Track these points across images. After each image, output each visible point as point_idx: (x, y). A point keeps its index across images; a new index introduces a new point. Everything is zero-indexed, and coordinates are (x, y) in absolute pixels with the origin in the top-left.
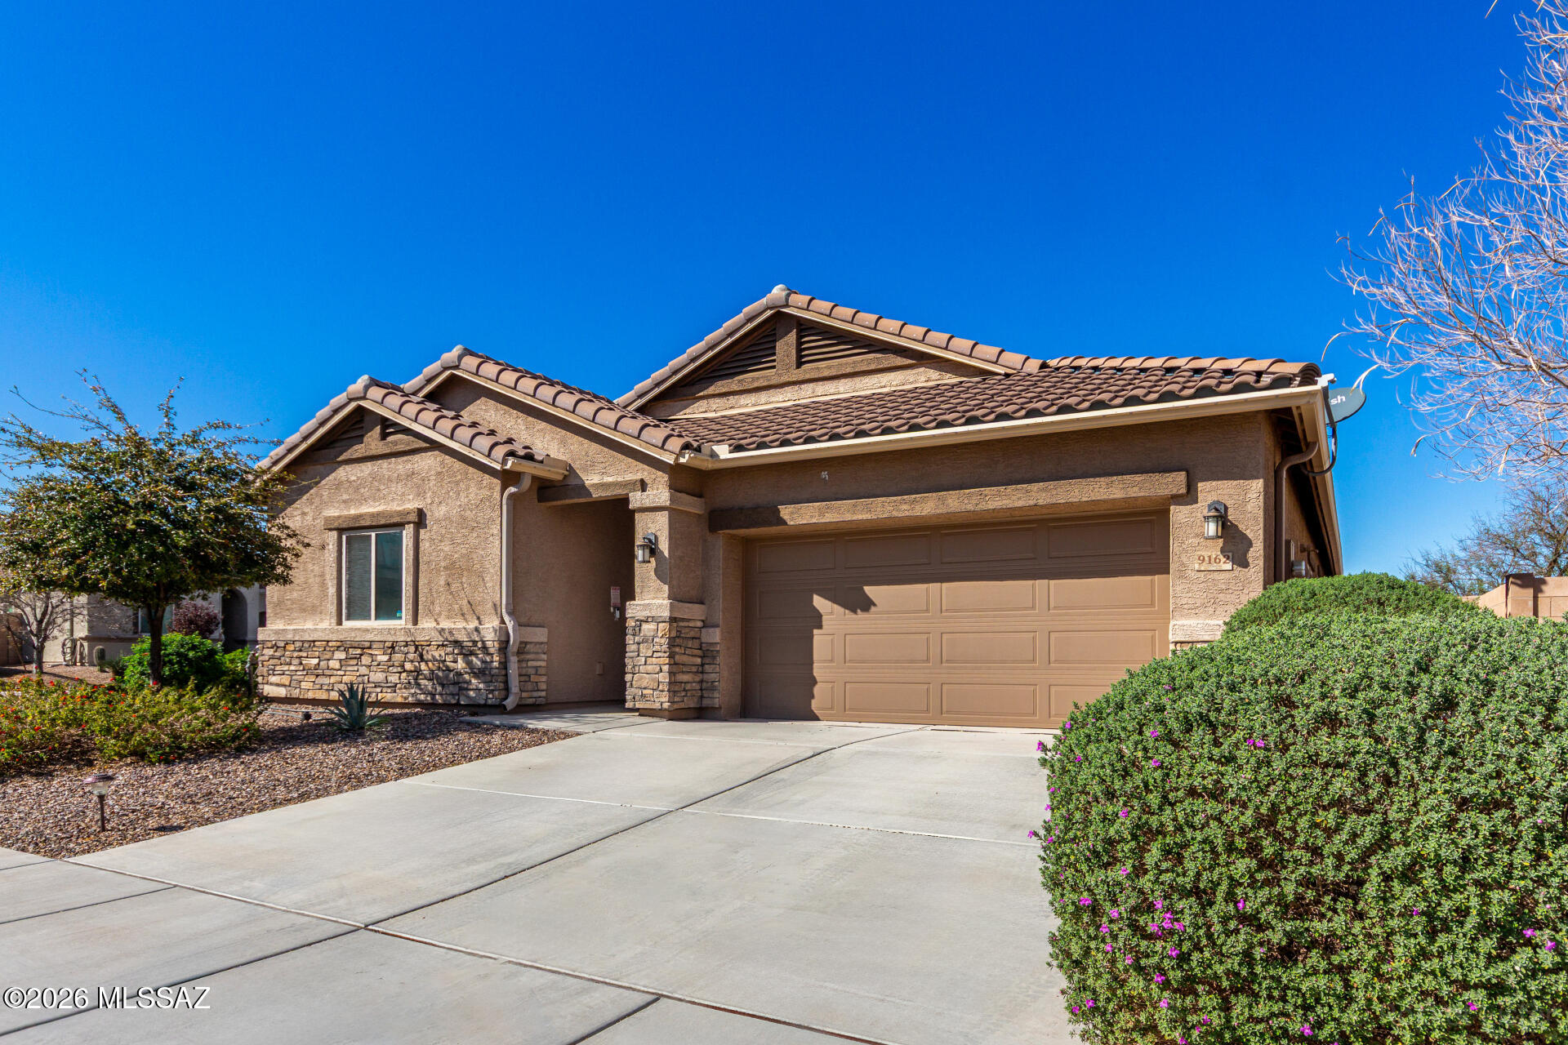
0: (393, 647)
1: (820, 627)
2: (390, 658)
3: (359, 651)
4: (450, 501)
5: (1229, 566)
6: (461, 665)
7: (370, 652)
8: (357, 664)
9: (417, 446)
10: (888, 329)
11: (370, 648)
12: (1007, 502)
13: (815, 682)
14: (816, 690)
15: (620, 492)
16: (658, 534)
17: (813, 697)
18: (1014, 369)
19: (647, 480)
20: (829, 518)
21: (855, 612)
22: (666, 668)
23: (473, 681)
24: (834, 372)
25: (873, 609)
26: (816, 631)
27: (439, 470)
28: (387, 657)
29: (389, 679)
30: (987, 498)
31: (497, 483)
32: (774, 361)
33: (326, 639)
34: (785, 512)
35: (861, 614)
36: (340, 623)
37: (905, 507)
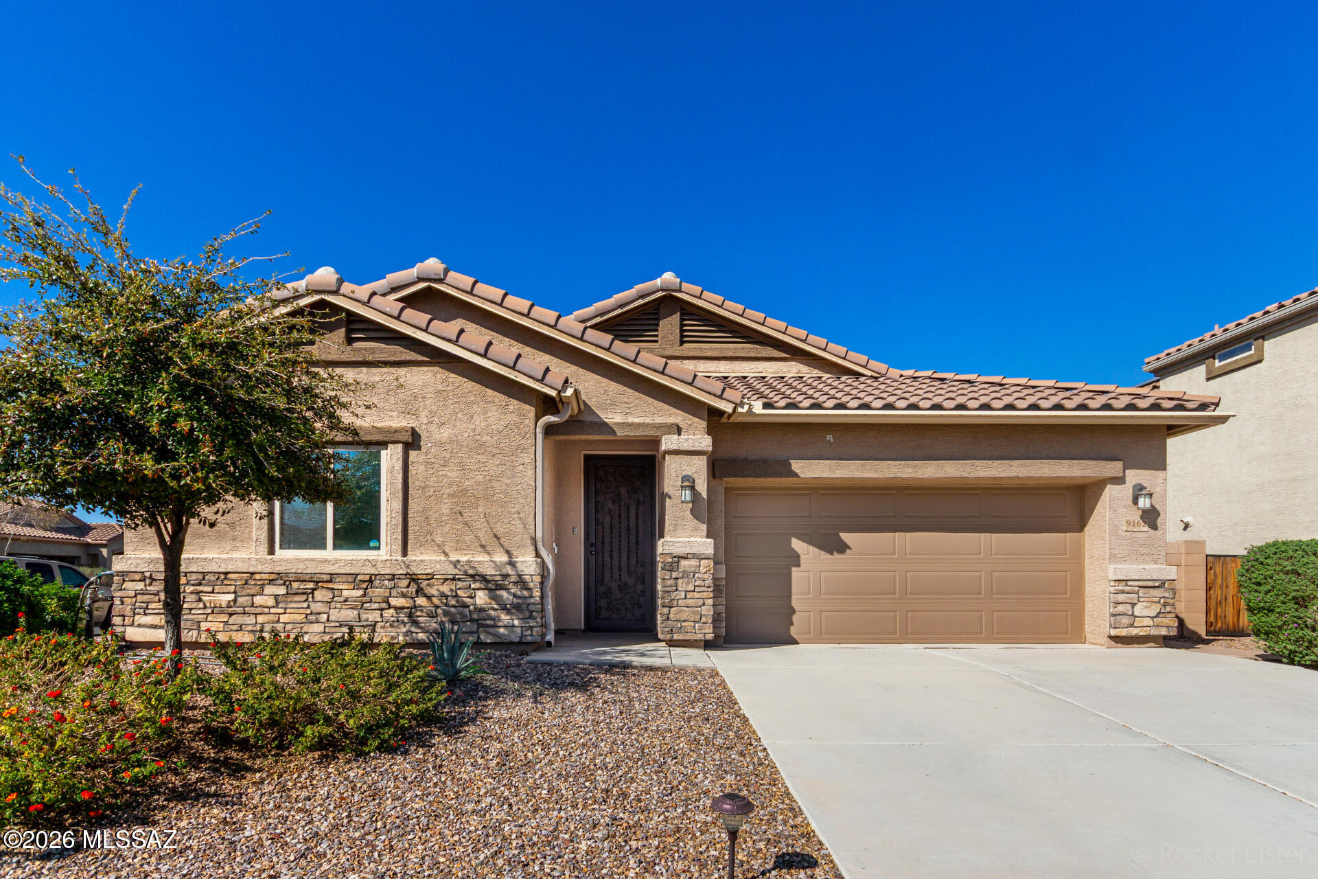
0: (371, 581)
1: (798, 565)
2: (365, 593)
3: (311, 585)
4: (458, 423)
5: (1146, 528)
6: (481, 598)
7: (330, 585)
8: (306, 600)
9: (403, 358)
10: (773, 327)
11: (330, 581)
12: (995, 472)
13: (793, 611)
14: (795, 618)
15: (652, 433)
16: (695, 476)
17: (792, 624)
18: (879, 374)
19: (681, 425)
20: (839, 474)
21: (832, 554)
22: (710, 602)
23: (503, 616)
24: (716, 354)
25: (848, 551)
26: (793, 569)
27: (440, 387)
28: (361, 592)
29: (364, 617)
30: (978, 468)
31: (530, 411)
32: (657, 336)
33: (251, 570)
34: (796, 466)
35: (836, 556)
36: (271, 551)
37: (909, 470)
